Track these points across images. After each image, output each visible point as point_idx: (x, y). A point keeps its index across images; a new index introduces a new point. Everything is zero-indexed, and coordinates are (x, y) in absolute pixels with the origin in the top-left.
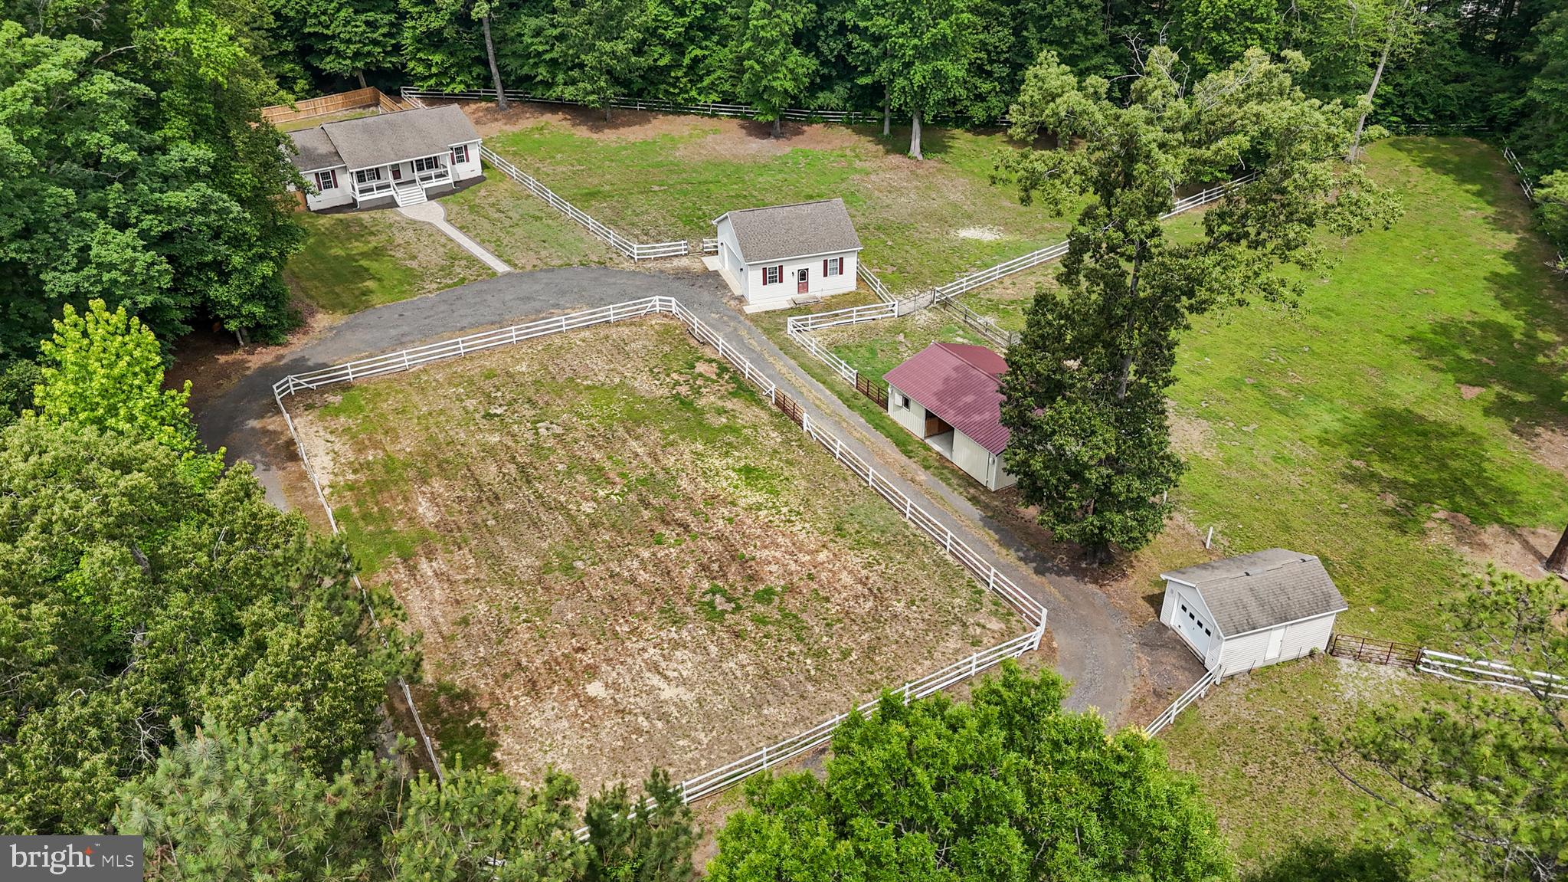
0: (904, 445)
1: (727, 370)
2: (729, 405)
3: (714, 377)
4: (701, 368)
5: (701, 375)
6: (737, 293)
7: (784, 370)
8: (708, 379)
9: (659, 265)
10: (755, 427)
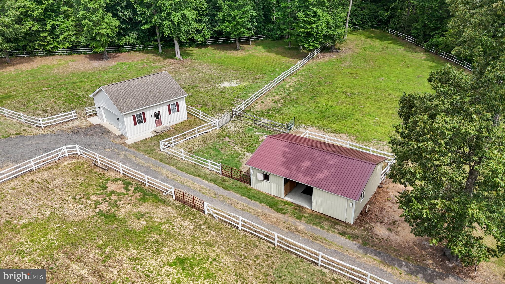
0: (275, 206)
1: (130, 184)
2: (143, 209)
3: (124, 191)
4: (111, 187)
5: (113, 192)
6: (118, 133)
7: (169, 174)
8: (119, 194)
9: (59, 128)
10: (169, 222)
